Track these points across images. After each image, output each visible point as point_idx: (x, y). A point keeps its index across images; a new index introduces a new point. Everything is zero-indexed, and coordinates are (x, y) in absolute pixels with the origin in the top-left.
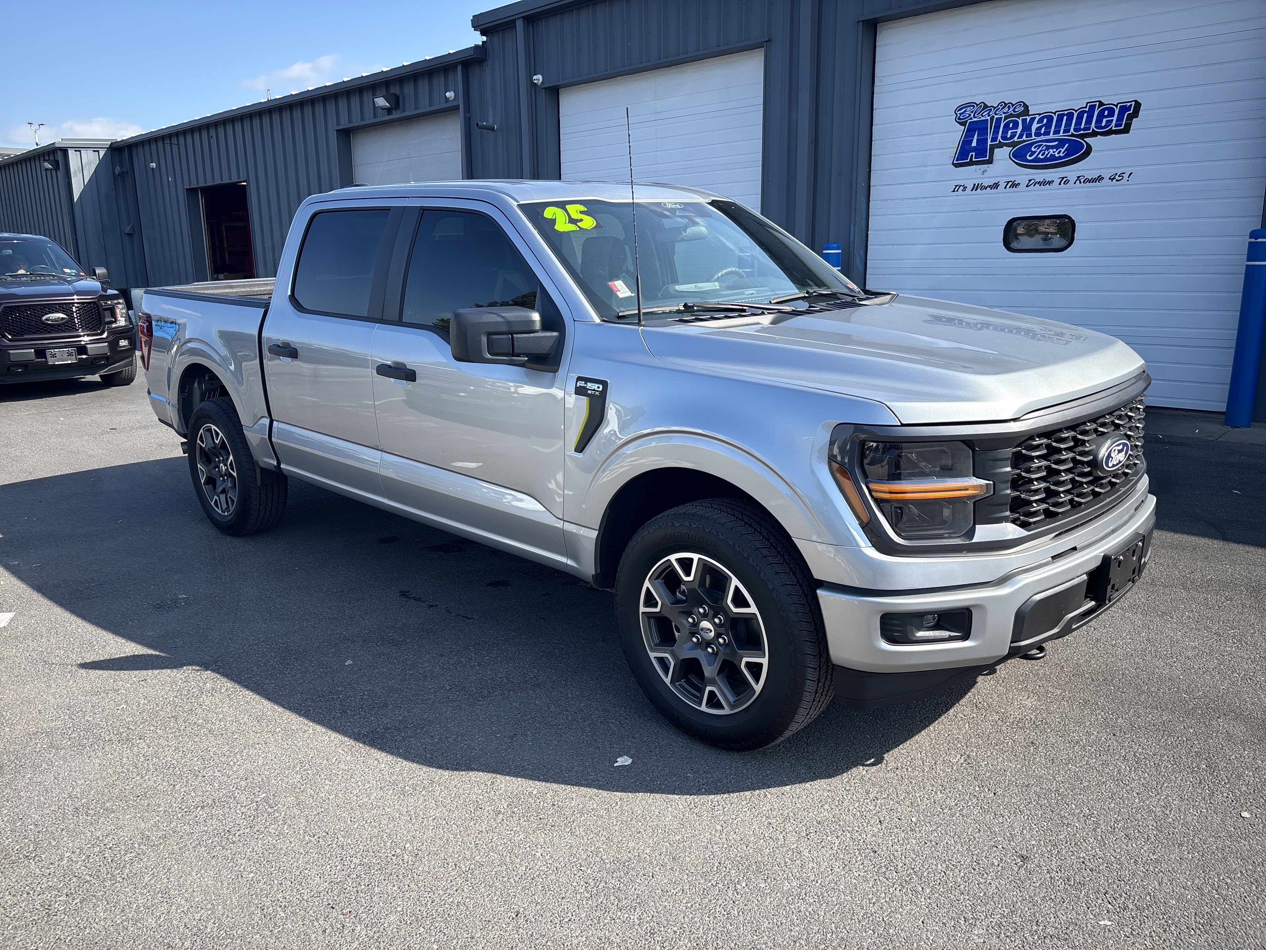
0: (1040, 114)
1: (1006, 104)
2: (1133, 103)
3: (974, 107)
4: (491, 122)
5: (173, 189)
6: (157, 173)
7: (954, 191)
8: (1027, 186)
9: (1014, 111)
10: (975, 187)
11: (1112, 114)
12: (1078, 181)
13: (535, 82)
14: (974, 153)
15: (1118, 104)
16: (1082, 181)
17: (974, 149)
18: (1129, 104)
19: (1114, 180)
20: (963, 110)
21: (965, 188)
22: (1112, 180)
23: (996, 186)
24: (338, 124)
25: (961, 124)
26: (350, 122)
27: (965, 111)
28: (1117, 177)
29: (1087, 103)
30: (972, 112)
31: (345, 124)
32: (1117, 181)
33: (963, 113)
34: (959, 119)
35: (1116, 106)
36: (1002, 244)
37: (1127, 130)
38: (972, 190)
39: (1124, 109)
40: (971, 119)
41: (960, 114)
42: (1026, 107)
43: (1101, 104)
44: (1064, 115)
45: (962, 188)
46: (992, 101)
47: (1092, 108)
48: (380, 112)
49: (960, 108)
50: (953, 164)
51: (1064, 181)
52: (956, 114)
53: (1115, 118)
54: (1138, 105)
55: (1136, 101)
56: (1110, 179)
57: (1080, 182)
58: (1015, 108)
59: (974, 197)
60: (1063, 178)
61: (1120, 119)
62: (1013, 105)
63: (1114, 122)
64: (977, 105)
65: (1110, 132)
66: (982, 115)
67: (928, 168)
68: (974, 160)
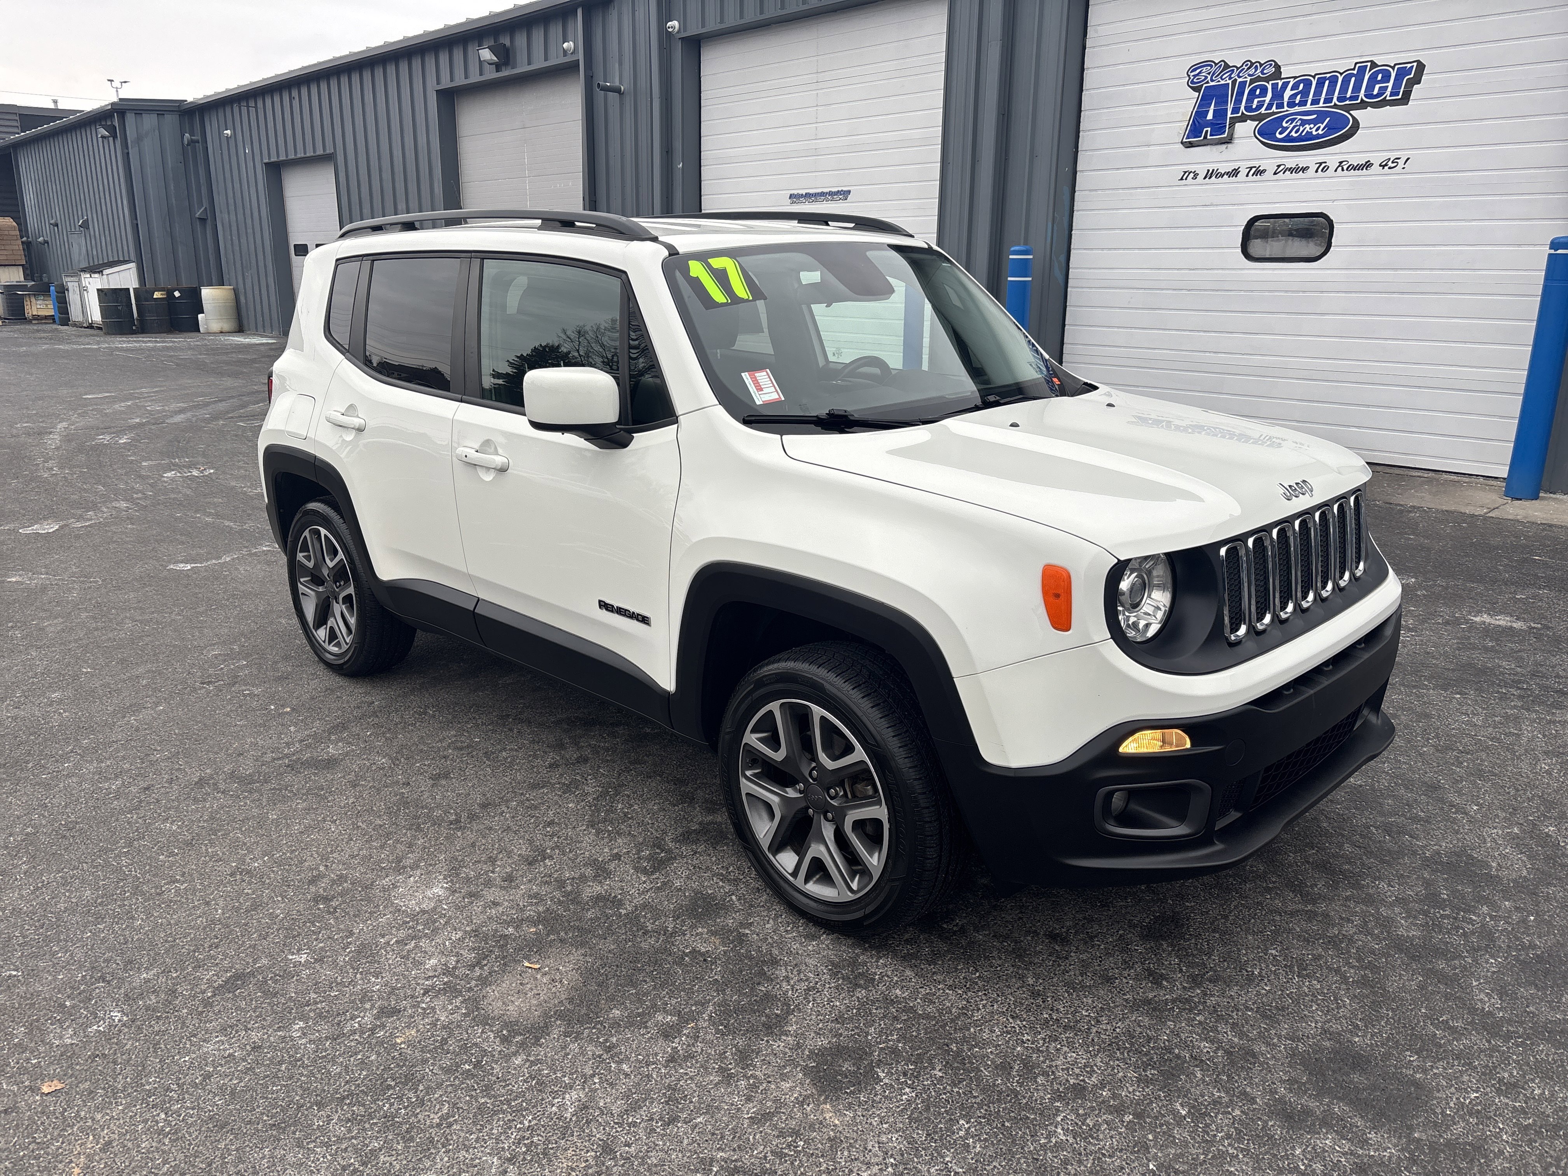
0: (1295, 78)
1: (1252, 64)
2: (1415, 64)
3: (1211, 66)
4: (617, 84)
5: (250, 164)
6: (232, 142)
7: (1182, 179)
8: (1275, 174)
9: (1262, 72)
10: (1209, 175)
11: (1386, 77)
12: (1340, 168)
13: (670, 30)
14: (1209, 129)
15: (1395, 65)
16: (1345, 168)
17: (1211, 124)
18: (1409, 66)
19: (1386, 168)
20: (1198, 71)
21: (1196, 176)
22: (1384, 167)
23: (1235, 173)
24: (438, 83)
25: (1194, 89)
26: (452, 80)
27: (1200, 72)
28: (1390, 164)
29: (1356, 64)
30: (1209, 74)
31: (446, 83)
32: (1390, 168)
33: (1198, 75)
34: (1193, 82)
35: (1393, 68)
36: (1239, 250)
37: (1405, 99)
38: (1205, 178)
39: (1402, 72)
40: (1208, 82)
41: (1195, 76)
42: (1278, 67)
43: (1374, 65)
44: (1325, 79)
45: (1192, 175)
46: (1235, 61)
47: (1362, 70)
48: (487, 67)
49: (1193, 68)
50: (1182, 143)
51: (1322, 167)
52: (1189, 76)
53: (1390, 85)
54: (1421, 67)
55: (1418, 62)
56: (1380, 165)
57: (1343, 170)
58: (1263, 69)
59: (1207, 187)
60: (1321, 164)
61: (1397, 85)
62: (1261, 65)
63: (1389, 89)
64: (1216, 64)
65: (1384, 103)
66: (1221, 78)
67: (1152, 148)
68: (1209, 137)
